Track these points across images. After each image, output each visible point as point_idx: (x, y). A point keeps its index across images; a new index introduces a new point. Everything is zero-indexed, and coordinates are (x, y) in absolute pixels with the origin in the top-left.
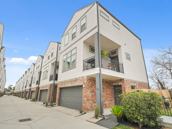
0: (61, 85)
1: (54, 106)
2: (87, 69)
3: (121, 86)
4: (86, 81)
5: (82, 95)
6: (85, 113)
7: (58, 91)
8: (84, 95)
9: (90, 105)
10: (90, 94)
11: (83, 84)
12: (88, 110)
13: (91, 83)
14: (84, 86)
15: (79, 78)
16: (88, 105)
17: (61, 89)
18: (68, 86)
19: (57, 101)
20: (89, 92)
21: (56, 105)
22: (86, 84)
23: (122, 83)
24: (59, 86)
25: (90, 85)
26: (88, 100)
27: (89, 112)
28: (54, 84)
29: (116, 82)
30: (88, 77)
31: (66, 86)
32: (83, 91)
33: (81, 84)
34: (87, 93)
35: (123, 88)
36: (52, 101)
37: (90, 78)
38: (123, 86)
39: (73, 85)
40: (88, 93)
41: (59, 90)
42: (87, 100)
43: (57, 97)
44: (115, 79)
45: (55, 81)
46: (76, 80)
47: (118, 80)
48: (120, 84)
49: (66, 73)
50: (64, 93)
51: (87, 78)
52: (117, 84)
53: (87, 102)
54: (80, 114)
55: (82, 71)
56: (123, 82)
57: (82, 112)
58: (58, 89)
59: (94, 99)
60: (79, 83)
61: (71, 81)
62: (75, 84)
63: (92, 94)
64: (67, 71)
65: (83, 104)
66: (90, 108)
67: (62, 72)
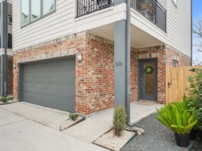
0: (21, 57)
1: (10, 101)
2: (88, 13)
3: (156, 60)
4: (84, 45)
5: (75, 78)
6: (84, 119)
7: (16, 71)
8: (80, 78)
9: (93, 101)
10: (94, 77)
11: (77, 52)
12: (89, 112)
13: (96, 50)
14: (79, 57)
15: (67, 37)
16: (91, 102)
17: (22, 66)
18: (37, 58)
19: (15, 91)
20: (93, 72)
21: (15, 100)
22: (84, 52)
23: (159, 54)
24: (17, 60)
25: (94, 56)
26: (89, 91)
27: (91, 116)
28: (5, 56)
29: (146, 52)
30: (90, 35)
31: (33, 60)
32: (77, 69)
33: (71, 53)
34: (86, 73)
35: (159, 65)
36: (5, 91)
37: (94, 39)
38: (162, 61)
39: (49, 57)
40: (90, 74)
41: (18, 69)
42: (87, 90)
43: (15, 84)
44: (145, 46)
45: (8, 50)
46: (58, 43)
47: (150, 48)
48: (154, 55)
49: (31, 29)
50: (30, 75)
51: (88, 36)
52: (147, 56)
53: (87, 95)
54: (73, 122)
55: (72, 20)
56: (163, 52)
57: (76, 116)
58: (14, 66)
59: (102, 87)
60: (66, 51)
61: (45, 47)
62: (57, 54)
63: (100, 76)
64: (32, 22)
65: (78, 100)
66: (93, 108)
67: (22, 28)
